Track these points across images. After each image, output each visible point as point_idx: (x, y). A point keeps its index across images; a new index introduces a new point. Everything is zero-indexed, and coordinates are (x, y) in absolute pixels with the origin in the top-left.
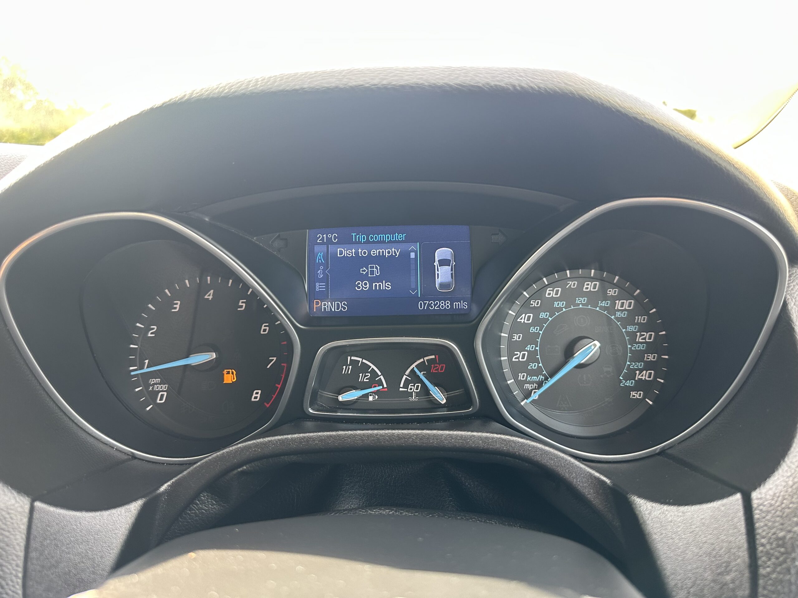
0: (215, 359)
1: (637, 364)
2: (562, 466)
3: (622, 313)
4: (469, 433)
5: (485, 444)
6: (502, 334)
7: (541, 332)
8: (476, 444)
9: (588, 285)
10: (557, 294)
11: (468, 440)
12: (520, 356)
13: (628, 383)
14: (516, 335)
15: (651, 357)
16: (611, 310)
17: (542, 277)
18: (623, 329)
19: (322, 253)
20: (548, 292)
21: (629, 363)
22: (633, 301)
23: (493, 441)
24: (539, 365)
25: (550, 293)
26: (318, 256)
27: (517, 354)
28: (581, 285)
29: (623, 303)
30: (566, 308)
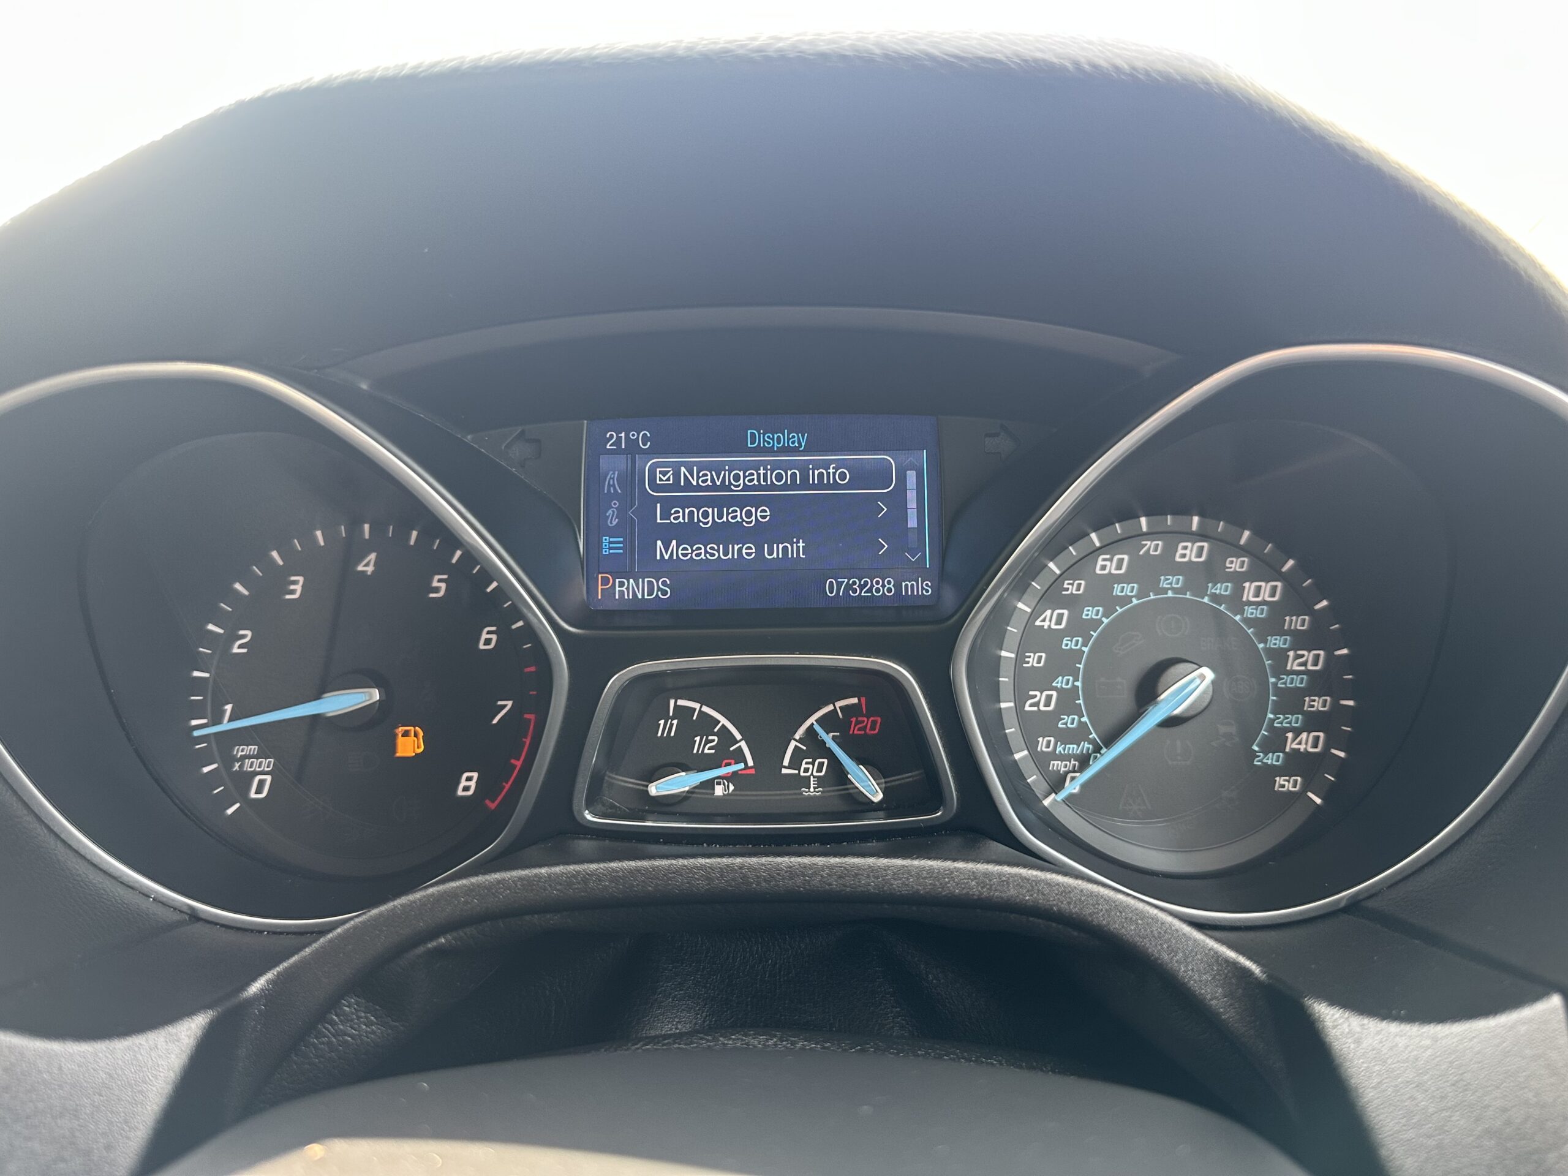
0: (378, 703)
1: (1288, 718)
2: (1154, 936)
3: (1257, 609)
4: (948, 864)
5: (982, 888)
6: (1004, 654)
7: (1086, 649)
8: (964, 888)
9: (1185, 548)
10: (1119, 567)
11: (947, 880)
12: (1040, 701)
13: (1271, 759)
14: (1032, 655)
15: (1318, 702)
16: (1237, 602)
17: (1089, 531)
18: (1260, 643)
19: (617, 473)
20: (1100, 563)
21: (1271, 716)
22: (1279, 584)
23: (1002, 881)
24: (1083, 719)
25: (1106, 565)
26: (608, 480)
27: (1035, 696)
28: (1170, 550)
29: (1259, 588)
30: (1138, 597)
